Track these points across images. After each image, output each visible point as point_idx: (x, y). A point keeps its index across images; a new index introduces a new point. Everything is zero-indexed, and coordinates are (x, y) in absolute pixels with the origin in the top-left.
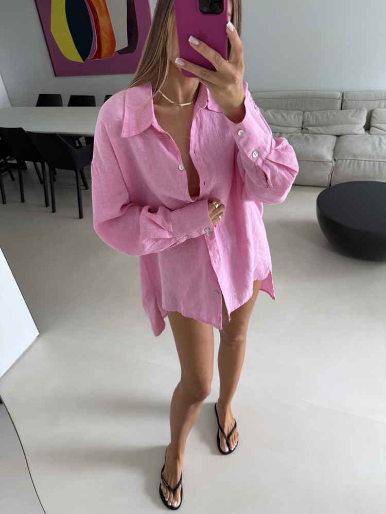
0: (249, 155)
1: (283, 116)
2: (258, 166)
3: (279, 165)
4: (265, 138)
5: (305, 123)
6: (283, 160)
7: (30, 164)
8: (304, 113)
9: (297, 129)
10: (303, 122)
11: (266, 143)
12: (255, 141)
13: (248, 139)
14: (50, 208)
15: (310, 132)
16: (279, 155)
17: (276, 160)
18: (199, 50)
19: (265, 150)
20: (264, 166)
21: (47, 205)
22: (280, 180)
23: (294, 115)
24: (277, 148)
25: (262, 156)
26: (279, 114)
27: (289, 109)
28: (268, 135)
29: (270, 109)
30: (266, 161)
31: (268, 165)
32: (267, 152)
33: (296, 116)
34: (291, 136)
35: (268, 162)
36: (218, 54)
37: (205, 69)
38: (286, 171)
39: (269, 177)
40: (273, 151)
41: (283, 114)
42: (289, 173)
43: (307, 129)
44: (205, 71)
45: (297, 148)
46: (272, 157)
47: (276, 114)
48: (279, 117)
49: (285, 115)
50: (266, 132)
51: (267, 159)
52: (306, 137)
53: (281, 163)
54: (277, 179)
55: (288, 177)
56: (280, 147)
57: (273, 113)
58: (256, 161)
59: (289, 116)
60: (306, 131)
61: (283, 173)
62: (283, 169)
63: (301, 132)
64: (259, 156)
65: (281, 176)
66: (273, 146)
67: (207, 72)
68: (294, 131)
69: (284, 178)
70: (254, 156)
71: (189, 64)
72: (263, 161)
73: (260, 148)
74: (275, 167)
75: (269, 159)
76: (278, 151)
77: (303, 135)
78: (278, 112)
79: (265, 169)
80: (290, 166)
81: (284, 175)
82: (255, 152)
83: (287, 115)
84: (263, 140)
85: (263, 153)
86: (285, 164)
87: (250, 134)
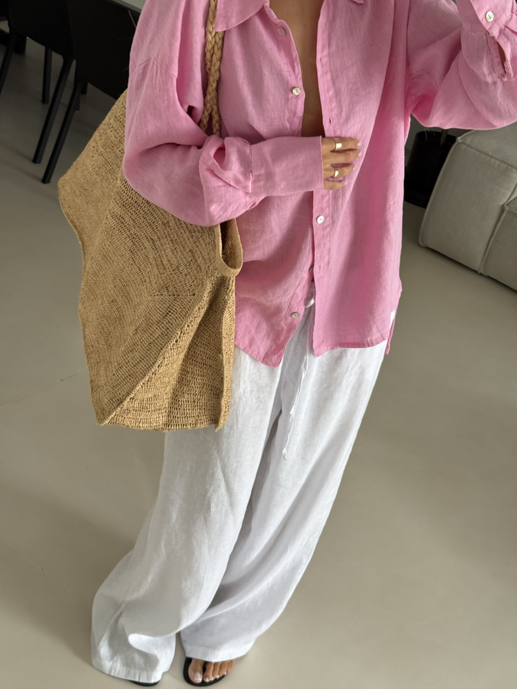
0: (481, 17)
2: (493, 38)
7: (34, 49)
11: (506, 2)
14: (40, 169)
19: (504, 12)
20: (502, 37)
21: (36, 159)
25: (500, 21)
31: (507, 37)
32: (506, 16)
35: (508, 32)
39: (508, 57)
40: (514, 18)
70: (489, 19)
72: (501, 29)
75: (508, 26)
79: (502, 41)
82: (489, 11)
85: (501, 16)
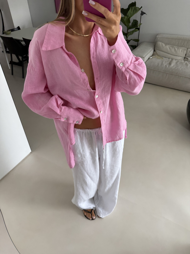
1: (175, 50)
3: (134, 73)
4: (128, 56)
5: (187, 55)
6: (137, 70)
8: (187, 49)
9: (182, 58)
10: (186, 54)
11: (128, 59)
12: (121, 57)
13: (118, 55)
15: (189, 60)
16: (135, 67)
17: (133, 70)
18: (95, 8)
19: (127, 63)
20: (126, 72)
22: (133, 82)
23: (181, 50)
24: (134, 63)
25: (125, 66)
26: (173, 48)
27: (179, 46)
28: (131, 55)
29: (168, 44)
30: (127, 69)
31: (128, 72)
32: (128, 64)
33: (183, 50)
34: (178, 62)
35: (128, 70)
36: (106, 9)
37: (99, 17)
38: (137, 77)
39: (128, 79)
40: (132, 64)
41: (176, 48)
42: (139, 79)
43: (187, 59)
44: (99, 18)
45: (181, 69)
46: (131, 68)
47: (171, 48)
48: (173, 50)
49: (176, 49)
50: (129, 53)
51: (128, 68)
52: (186, 63)
53: (136, 71)
54: (132, 81)
55: (138, 81)
56: (137, 62)
57: (170, 47)
58: (122, 68)
59: (179, 50)
60: (187, 60)
61: (136, 77)
62: (136, 76)
63: (184, 60)
64: (124, 66)
65: (135, 79)
66: (133, 62)
67: (100, 19)
68: (180, 59)
69: (135, 81)
70: (121, 65)
71: (90, 14)
72: (126, 69)
73: (124, 61)
74: (132, 73)
75: (129, 68)
76: (135, 65)
77: (185, 62)
78: (173, 47)
79: (126, 73)
80: (141, 75)
81: (136, 79)
82: (121, 63)
83: (178, 49)
84: (127, 57)
85: (126, 64)
86: (138, 73)
87: (119, 52)
